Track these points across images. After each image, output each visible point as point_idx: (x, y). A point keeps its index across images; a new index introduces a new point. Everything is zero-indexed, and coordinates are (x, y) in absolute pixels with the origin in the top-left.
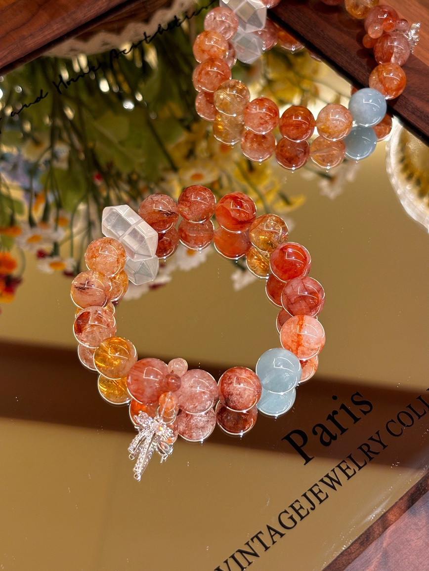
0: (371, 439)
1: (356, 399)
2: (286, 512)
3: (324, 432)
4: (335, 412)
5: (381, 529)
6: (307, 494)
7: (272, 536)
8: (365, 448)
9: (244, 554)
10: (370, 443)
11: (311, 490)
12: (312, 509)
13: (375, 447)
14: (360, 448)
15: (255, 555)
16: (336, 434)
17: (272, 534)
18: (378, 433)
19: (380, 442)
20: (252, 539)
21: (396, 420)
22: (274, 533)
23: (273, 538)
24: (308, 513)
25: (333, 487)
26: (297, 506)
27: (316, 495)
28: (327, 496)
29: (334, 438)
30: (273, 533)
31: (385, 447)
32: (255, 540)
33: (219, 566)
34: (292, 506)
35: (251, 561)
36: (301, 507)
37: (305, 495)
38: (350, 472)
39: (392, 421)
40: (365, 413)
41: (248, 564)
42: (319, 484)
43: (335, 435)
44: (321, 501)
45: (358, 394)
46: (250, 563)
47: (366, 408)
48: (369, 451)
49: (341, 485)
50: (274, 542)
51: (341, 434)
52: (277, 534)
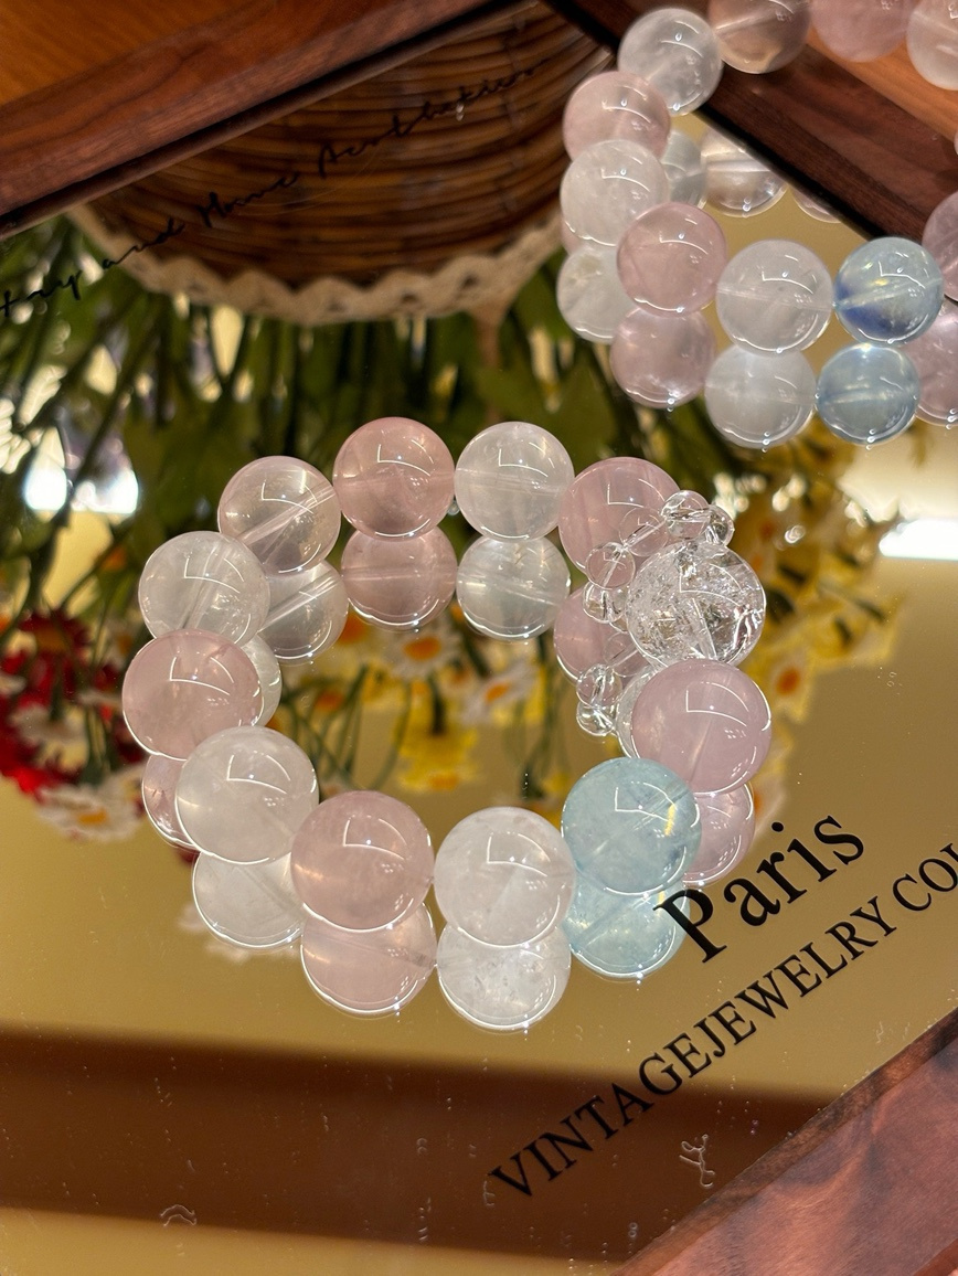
0: (859, 913)
1: (827, 830)
2: (657, 1058)
3: (752, 898)
4: (777, 857)
5: (869, 1097)
6: (706, 1023)
7: (623, 1109)
8: (845, 933)
9: (559, 1144)
10: (856, 922)
11: (716, 1015)
12: (717, 1054)
13: (865, 930)
14: (833, 931)
15: (584, 1145)
16: (778, 902)
17: (624, 1104)
18: (873, 902)
19: (878, 920)
20: (578, 1113)
21: (916, 876)
22: (628, 1101)
23: (627, 1112)
24: (709, 1062)
25: (769, 1011)
26: (683, 1047)
27: (728, 1026)
28: (753, 1029)
29: (772, 908)
30: (625, 1101)
31: (889, 930)
32: (585, 1114)
33: (500, 1167)
34: (672, 1047)
35: (572, 1159)
36: (693, 1050)
37: (702, 1025)
38: (807, 981)
39: (908, 878)
40: (846, 860)
41: (566, 1164)
42: (734, 1002)
43: (774, 903)
44: (739, 1039)
45: (830, 820)
46: (570, 1164)
47: (848, 850)
48: (852, 938)
49: (774, 1016)
50: (627, 1121)
51: (789, 902)
52: (635, 1105)
